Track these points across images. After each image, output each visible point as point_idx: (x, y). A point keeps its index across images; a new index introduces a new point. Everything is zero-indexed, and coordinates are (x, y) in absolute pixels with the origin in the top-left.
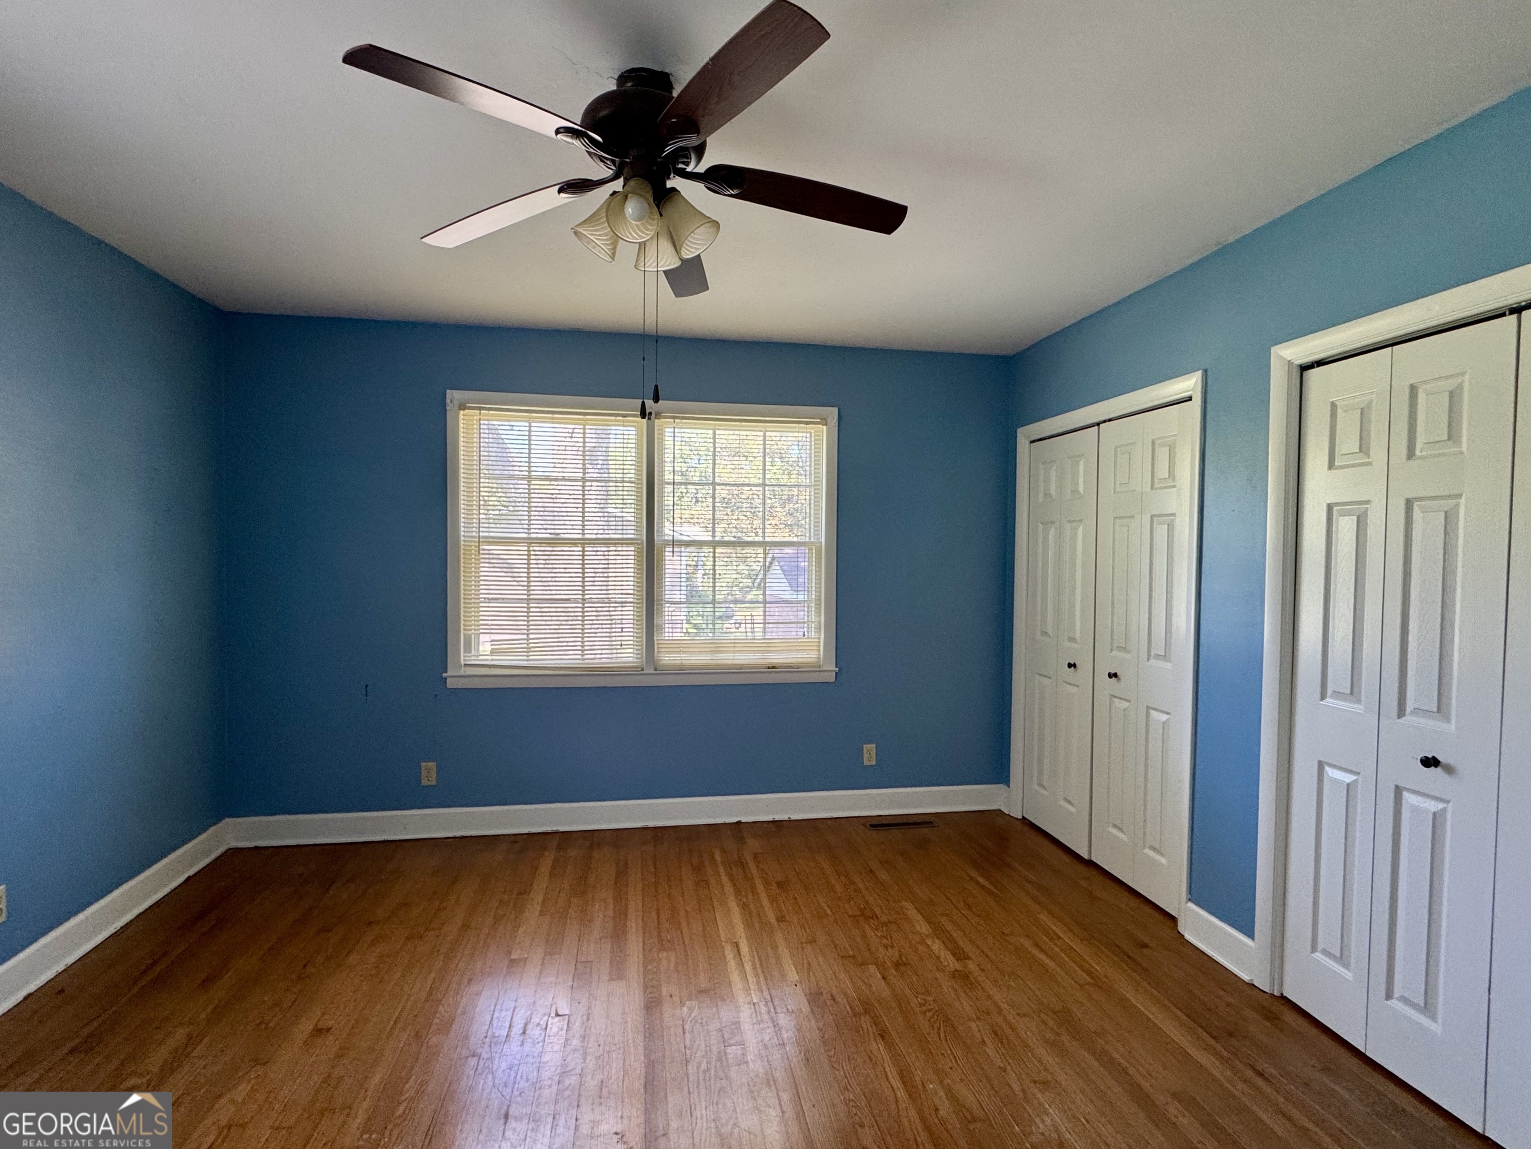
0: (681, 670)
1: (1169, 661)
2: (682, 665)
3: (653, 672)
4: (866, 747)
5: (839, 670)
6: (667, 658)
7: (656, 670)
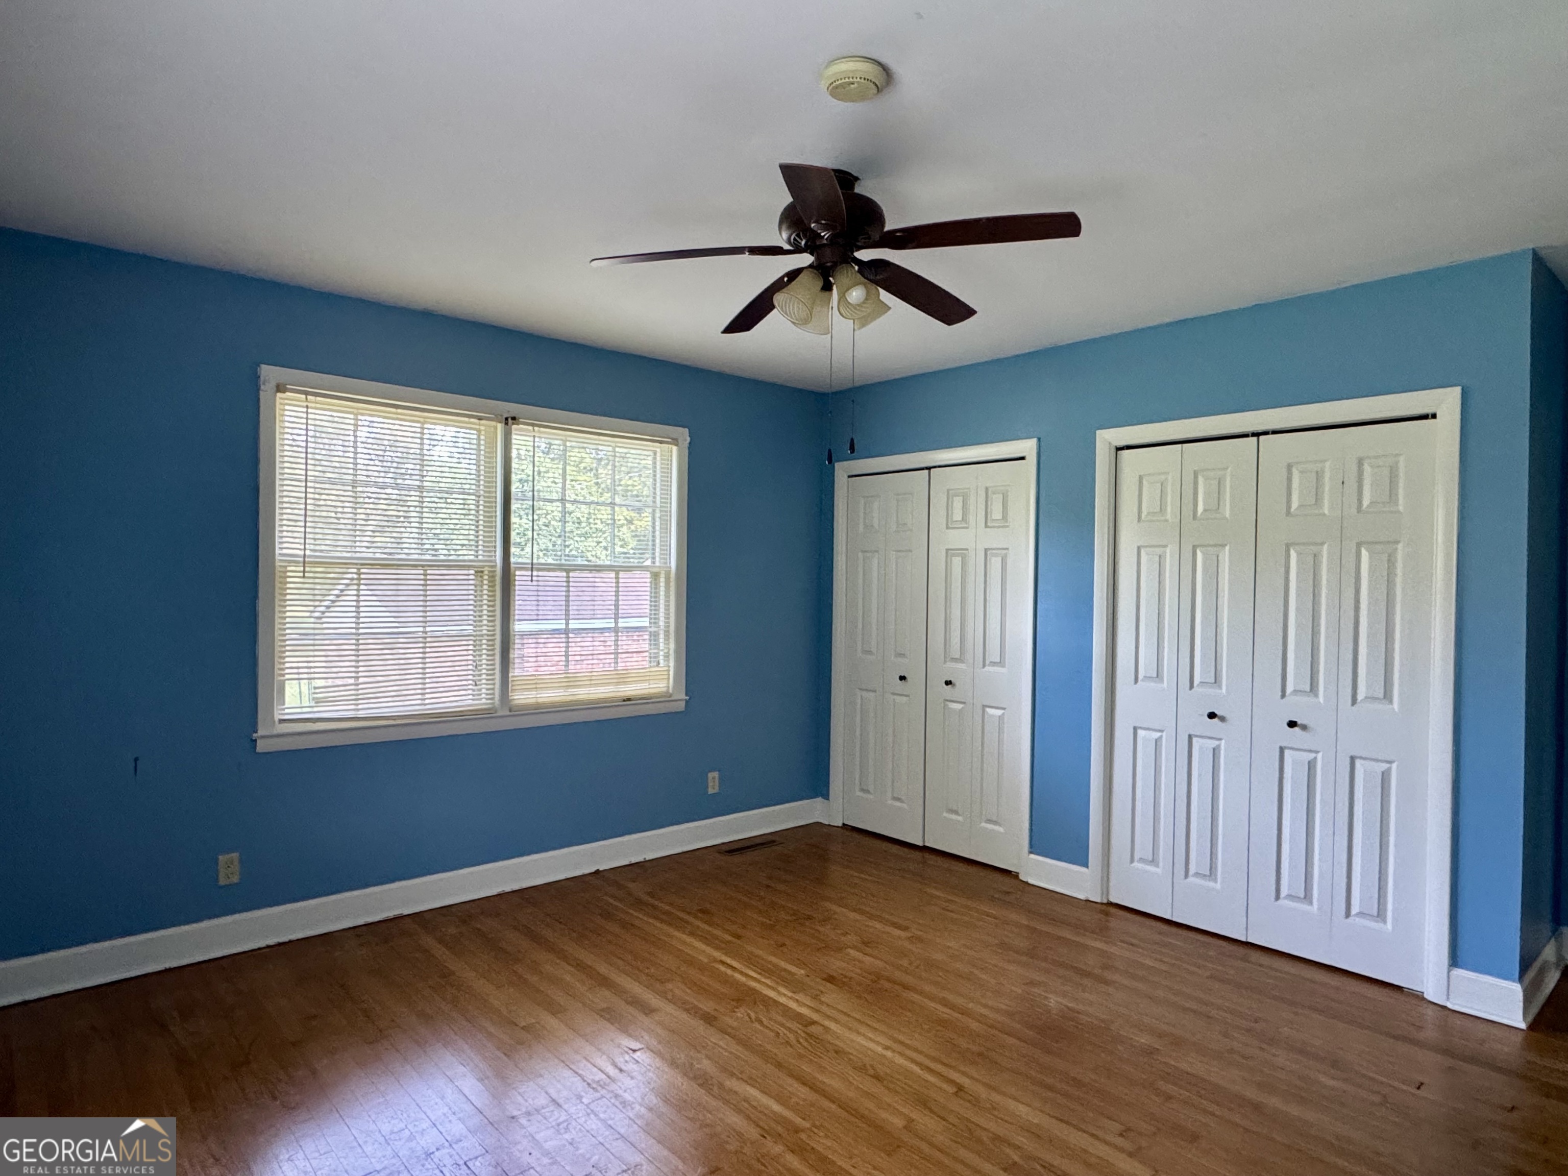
0: (538, 709)
1: (1004, 666)
2: (538, 703)
3: (508, 713)
4: (710, 775)
5: (690, 699)
6: (521, 697)
7: (510, 711)
